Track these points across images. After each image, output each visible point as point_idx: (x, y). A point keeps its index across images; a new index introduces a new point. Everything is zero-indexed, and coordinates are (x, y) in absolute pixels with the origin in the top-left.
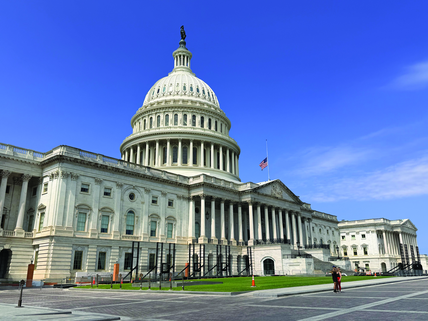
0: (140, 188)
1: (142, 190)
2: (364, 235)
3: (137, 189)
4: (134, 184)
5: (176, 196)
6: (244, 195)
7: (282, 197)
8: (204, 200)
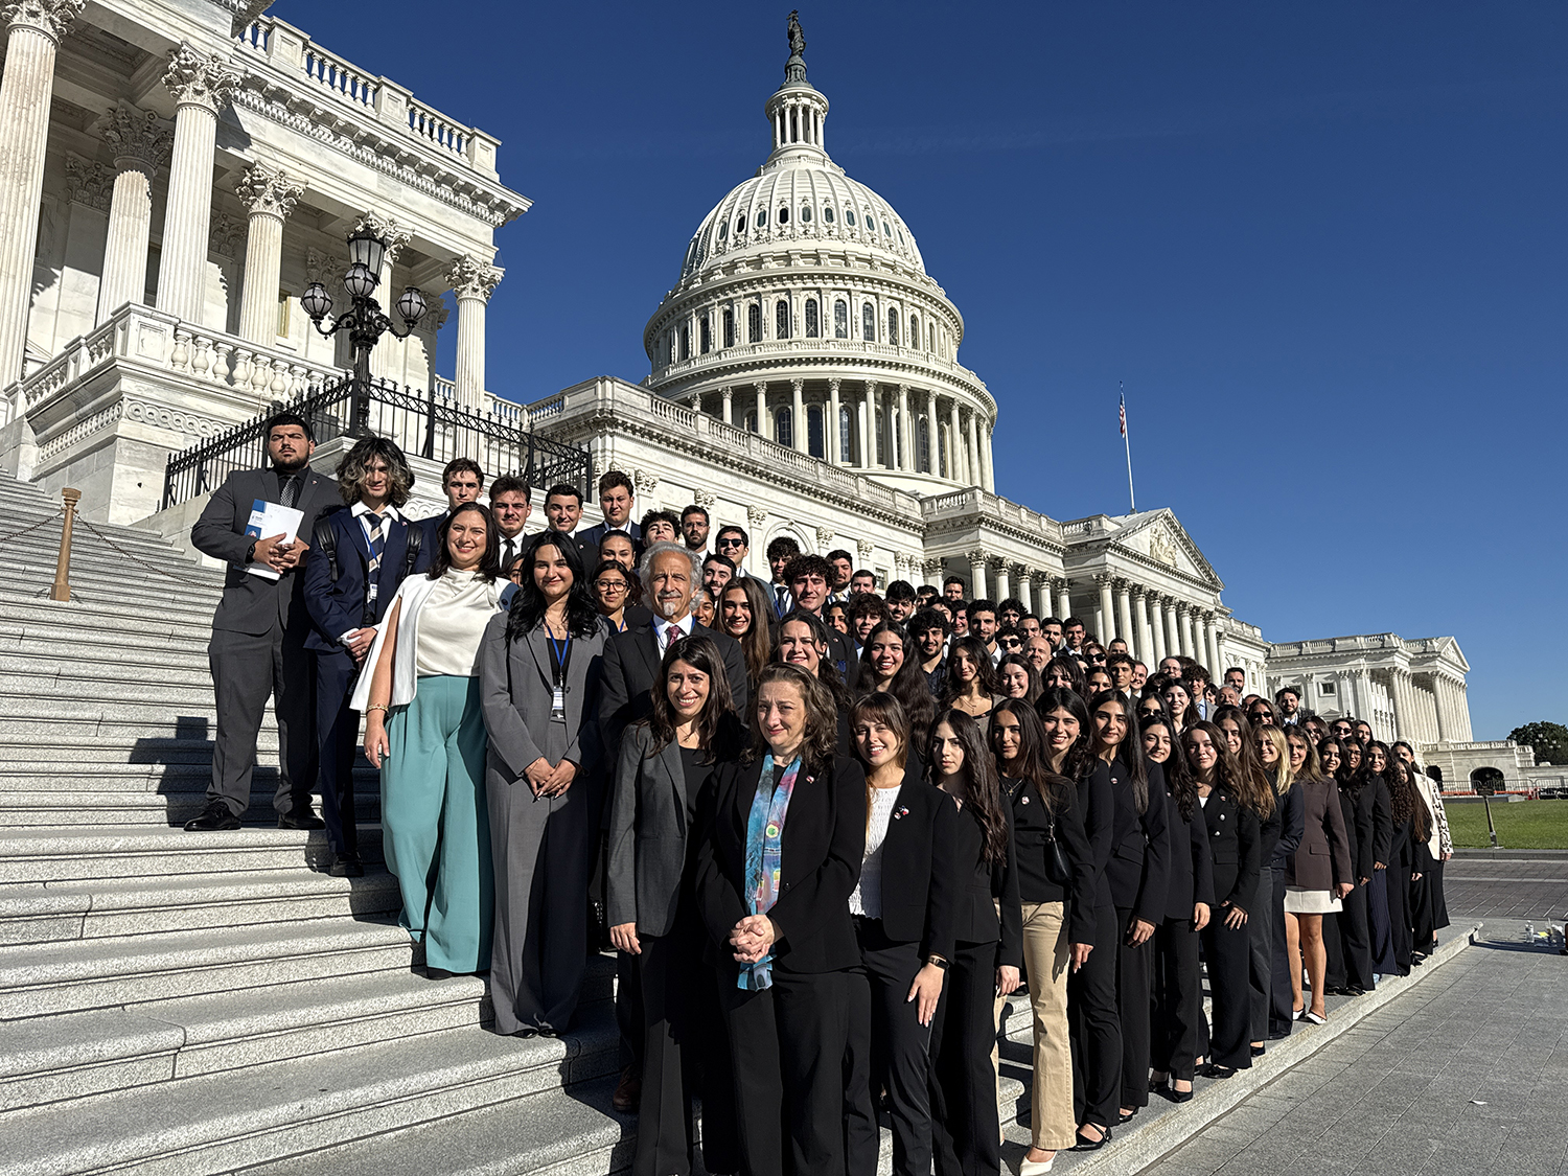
2: (1331, 685)
5: (892, 558)
6: (1079, 557)
7: (1175, 566)
8: (983, 571)
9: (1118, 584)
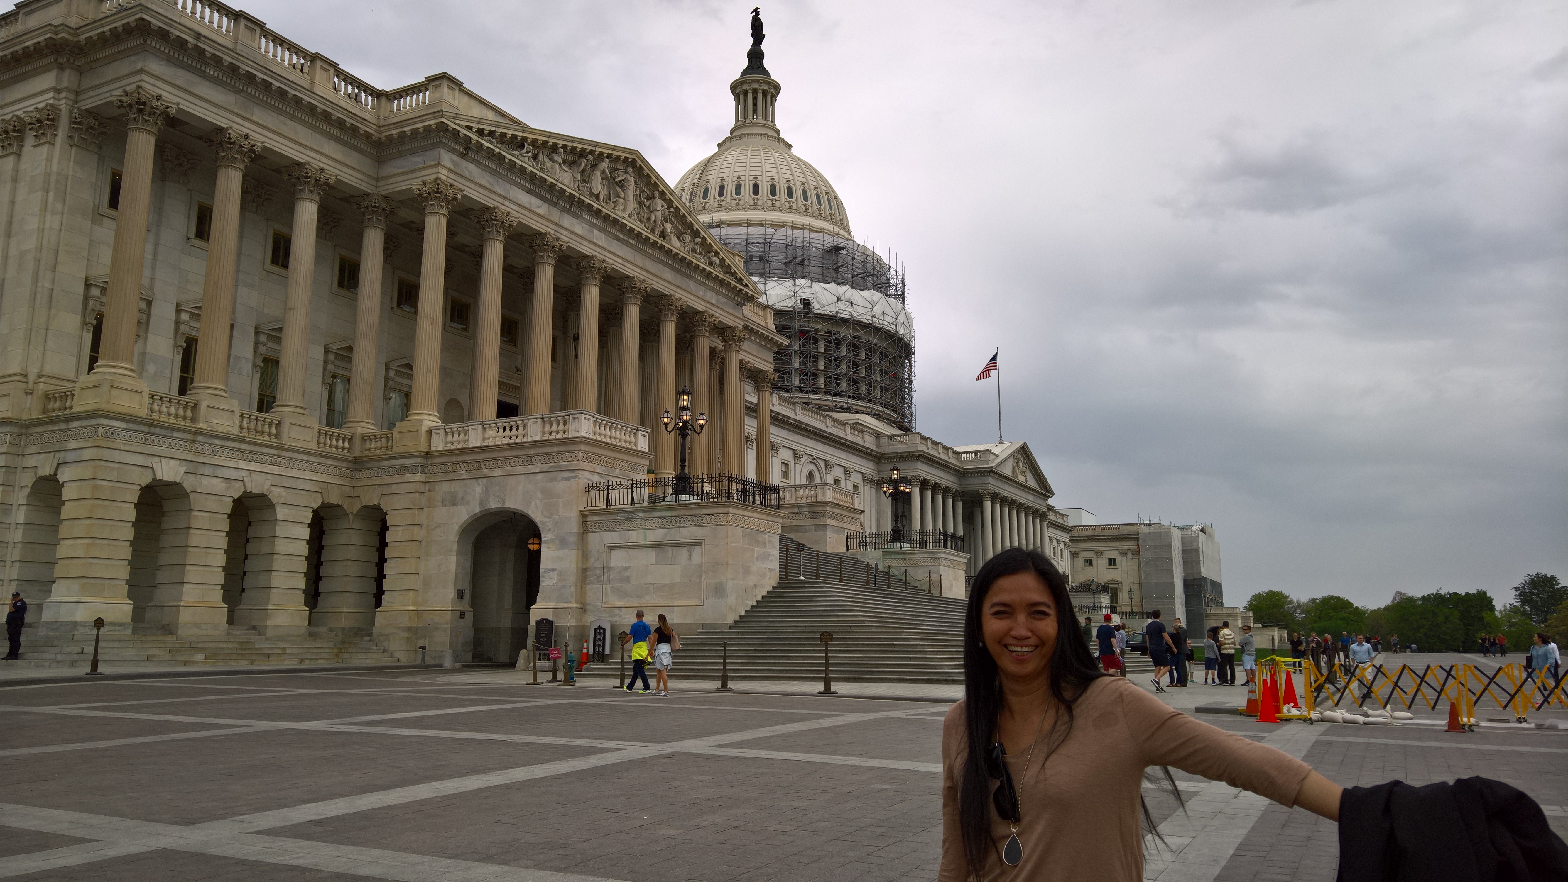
0: (820, 461)
1: (822, 464)
2: (1115, 560)
3: (817, 464)
4: (816, 454)
5: (860, 476)
6: (971, 477)
7: (1026, 481)
8: (918, 489)
9: (994, 497)
